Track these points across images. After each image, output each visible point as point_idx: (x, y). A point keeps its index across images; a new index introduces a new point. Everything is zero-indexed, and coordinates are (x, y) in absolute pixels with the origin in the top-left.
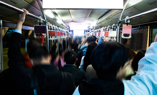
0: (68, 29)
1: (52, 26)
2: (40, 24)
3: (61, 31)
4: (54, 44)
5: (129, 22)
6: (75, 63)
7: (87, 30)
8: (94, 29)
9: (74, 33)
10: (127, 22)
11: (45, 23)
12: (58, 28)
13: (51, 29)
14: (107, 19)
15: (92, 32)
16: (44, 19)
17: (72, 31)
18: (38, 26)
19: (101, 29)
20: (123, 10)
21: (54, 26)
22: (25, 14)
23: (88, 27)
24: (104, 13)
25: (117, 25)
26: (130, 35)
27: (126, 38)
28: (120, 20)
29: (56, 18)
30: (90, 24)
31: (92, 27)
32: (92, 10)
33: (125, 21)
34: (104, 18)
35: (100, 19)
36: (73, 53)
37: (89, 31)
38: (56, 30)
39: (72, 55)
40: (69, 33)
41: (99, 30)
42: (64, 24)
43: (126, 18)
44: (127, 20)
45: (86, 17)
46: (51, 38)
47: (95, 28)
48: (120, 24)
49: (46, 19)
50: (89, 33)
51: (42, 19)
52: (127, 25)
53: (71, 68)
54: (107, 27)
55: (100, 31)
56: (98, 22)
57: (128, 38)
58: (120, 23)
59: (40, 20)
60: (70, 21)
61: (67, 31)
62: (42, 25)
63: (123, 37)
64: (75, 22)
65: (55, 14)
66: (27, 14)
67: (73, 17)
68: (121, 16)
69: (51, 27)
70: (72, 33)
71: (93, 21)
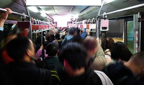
0: (52, 21)
1: (36, 21)
2: (23, 20)
3: (45, 24)
4: (38, 36)
5: (106, 17)
6: (57, 54)
7: (70, 22)
8: (76, 21)
9: (57, 25)
10: (104, 17)
11: (28, 19)
12: (42, 21)
13: (34, 23)
14: (88, 13)
15: (74, 23)
16: (28, 15)
17: (56, 23)
18: (21, 21)
19: (82, 22)
20: (102, 6)
21: (37, 20)
22: (7, 13)
23: (71, 19)
24: (84, 9)
25: (96, 19)
26: (108, 28)
27: (104, 30)
28: (99, 15)
29: (40, 12)
30: (73, 17)
31: (75, 19)
32: (73, 7)
33: (103, 16)
34: (85, 12)
35: (81, 13)
36: (54, 46)
37: (71, 23)
38: (40, 24)
39: (53, 48)
40: (53, 24)
41: (80, 22)
42: (48, 17)
43: (104, 14)
44: (105, 16)
45: (69, 11)
46: (34, 31)
47: (78, 20)
48: (99, 19)
49: (29, 15)
50: (72, 24)
51: (25, 15)
52: (105, 20)
53: (53, 59)
54: (88, 20)
55: (81, 24)
56: (80, 15)
57: (106, 30)
58: (99, 17)
59: (23, 16)
60: (54, 14)
61: (51, 23)
62: (25, 21)
63: (101, 30)
64: (58, 15)
65: (39, 9)
66: (10, 13)
67: (57, 11)
68: (100, 11)
69: (34, 21)
70: (56, 24)
71: (75, 14)
